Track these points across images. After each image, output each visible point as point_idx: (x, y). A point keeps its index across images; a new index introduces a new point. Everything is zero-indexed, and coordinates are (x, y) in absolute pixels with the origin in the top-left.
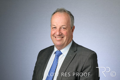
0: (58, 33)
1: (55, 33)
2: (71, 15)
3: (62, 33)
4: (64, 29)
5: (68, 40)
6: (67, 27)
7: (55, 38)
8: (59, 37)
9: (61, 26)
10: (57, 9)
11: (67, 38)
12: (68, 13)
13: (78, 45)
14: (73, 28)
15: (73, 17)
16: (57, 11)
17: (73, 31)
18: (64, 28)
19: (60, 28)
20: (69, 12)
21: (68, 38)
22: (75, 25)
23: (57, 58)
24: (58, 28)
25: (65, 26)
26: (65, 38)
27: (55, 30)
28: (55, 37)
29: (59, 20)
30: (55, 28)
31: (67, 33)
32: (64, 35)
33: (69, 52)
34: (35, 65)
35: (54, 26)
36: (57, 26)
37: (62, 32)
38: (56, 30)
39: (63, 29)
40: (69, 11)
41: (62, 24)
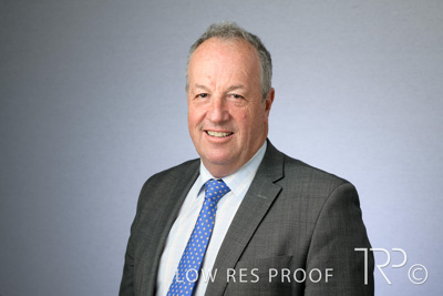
0: (215, 115)
1: (204, 116)
2: (261, 48)
3: (231, 117)
4: (238, 100)
5: (252, 142)
6: (248, 94)
7: (204, 134)
8: (219, 128)
9: (226, 89)
10: (208, 25)
11: (246, 134)
12: (251, 42)
13: (286, 160)
14: (267, 98)
15: (267, 57)
16: (209, 36)
17: (268, 107)
18: (237, 96)
19: (225, 96)
20: (254, 37)
21: (249, 136)
23: (210, 208)
24: (216, 96)
25: (241, 87)
26: (239, 138)
27: (204, 106)
28: (206, 132)
29: (217, 68)
30: (204, 95)
31: (246, 117)
32: (235, 126)
33: (253, 182)
34: (129, 234)
35: (203, 87)
36: (212, 90)
37: (230, 112)
38: (209, 104)
39: (233, 99)
40: (254, 33)
41: (233, 82)
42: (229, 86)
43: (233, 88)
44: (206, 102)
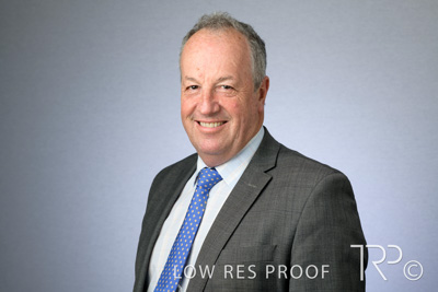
0: (205, 108)
1: (195, 107)
2: (254, 37)
3: (221, 107)
4: (228, 91)
5: (246, 132)
6: (239, 84)
7: (196, 124)
8: (210, 119)
9: (215, 81)
10: (200, 16)
11: (239, 123)
12: (242, 32)
13: (282, 149)
14: (261, 87)
15: (262, 44)
16: (200, 27)
17: (262, 95)
18: (227, 87)
19: (214, 88)
20: (245, 26)
21: (243, 125)
22: (269, 72)
24: (206, 88)
25: (230, 78)
26: (232, 125)
27: (195, 97)
28: (199, 122)
29: (209, 59)
30: (196, 87)
31: (237, 106)
32: (227, 114)
33: (245, 171)
35: (192, 79)
36: (201, 82)
37: (220, 102)
38: (199, 96)
39: (223, 90)
40: (245, 22)
41: (222, 74)
42: (217, 77)
43: (222, 79)
44: (196, 94)
